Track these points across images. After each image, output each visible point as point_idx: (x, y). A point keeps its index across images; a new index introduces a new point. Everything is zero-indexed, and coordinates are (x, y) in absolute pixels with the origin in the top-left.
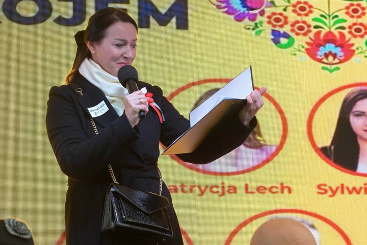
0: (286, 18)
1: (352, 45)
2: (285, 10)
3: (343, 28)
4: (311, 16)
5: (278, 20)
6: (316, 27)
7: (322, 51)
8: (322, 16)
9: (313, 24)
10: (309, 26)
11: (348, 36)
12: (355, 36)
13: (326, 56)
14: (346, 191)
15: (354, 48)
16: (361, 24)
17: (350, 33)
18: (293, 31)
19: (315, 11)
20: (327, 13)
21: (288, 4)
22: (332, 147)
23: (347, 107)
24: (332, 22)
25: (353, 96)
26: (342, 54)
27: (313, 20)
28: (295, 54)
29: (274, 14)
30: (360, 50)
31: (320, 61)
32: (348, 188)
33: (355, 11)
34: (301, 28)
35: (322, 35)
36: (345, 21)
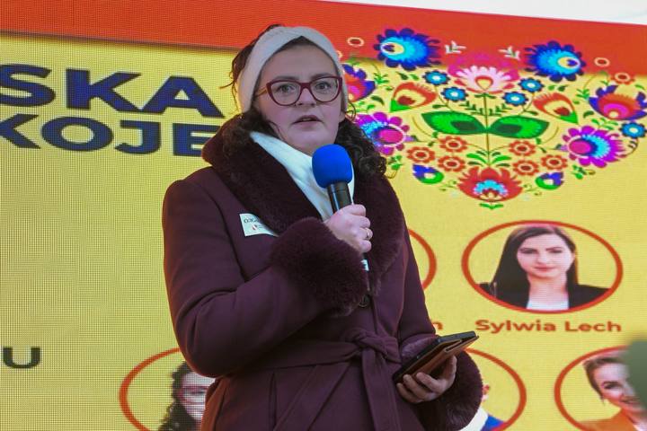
0: (432, 154)
1: (519, 182)
2: (431, 144)
3: (507, 165)
4: (465, 152)
5: (421, 155)
6: (471, 163)
7: (479, 188)
8: (479, 152)
9: (468, 160)
10: (462, 162)
11: (513, 174)
12: (522, 174)
13: (486, 192)
14: (512, 327)
15: (521, 185)
16: (530, 162)
17: (516, 170)
18: (441, 166)
19: (470, 147)
20: (486, 148)
21: (433, 139)
22: (495, 284)
23: (513, 245)
24: (492, 159)
25: (521, 233)
26: (506, 191)
27: (468, 156)
28: (444, 190)
29: (416, 148)
30: (529, 188)
31: (478, 197)
32: (515, 325)
33: (522, 149)
34: (452, 164)
35: (480, 172)
36: (509, 158)
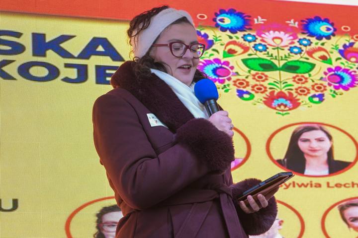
0: (248, 83)
1: (299, 100)
2: (247, 77)
3: (291, 89)
4: (267, 82)
5: (241, 84)
6: (270, 88)
7: (275, 103)
8: (275, 82)
9: (269, 86)
10: (265, 88)
11: (295, 95)
12: (300, 95)
13: (279, 106)
14: (296, 186)
15: (300, 101)
16: (305, 88)
17: (297, 92)
18: (253, 90)
19: (270, 79)
20: (279, 80)
21: (248, 74)
22: (286, 160)
23: (296, 137)
24: (283, 86)
25: (300, 129)
26: (291, 105)
27: (269, 84)
28: (255, 104)
29: (238, 80)
30: (304, 103)
31: (275, 108)
32: (298, 184)
33: (300, 80)
34: (259, 89)
35: (275, 93)
36: (293, 85)
